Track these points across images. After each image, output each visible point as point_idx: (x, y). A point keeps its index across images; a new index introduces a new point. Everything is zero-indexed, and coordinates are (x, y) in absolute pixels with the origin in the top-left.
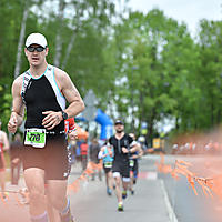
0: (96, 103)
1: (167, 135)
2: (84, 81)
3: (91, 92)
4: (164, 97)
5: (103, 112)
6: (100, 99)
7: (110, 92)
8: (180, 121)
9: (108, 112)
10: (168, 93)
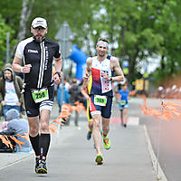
0: (71, 37)
1: (151, 75)
2: (58, 12)
3: (66, 25)
4: (148, 32)
5: (79, 48)
6: (75, 34)
7: (87, 26)
8: (165, 59)
9: (84, 49)
10: (152, 27)
